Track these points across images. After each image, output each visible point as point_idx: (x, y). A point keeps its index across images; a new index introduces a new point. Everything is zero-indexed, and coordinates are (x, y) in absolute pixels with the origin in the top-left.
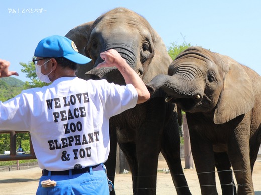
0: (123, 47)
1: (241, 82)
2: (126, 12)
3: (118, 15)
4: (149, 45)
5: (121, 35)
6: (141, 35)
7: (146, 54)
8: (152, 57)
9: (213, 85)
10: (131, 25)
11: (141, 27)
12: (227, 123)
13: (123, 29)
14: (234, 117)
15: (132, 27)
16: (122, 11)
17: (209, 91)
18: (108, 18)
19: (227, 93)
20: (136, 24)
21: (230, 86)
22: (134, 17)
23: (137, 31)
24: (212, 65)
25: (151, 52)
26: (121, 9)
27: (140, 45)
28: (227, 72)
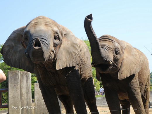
0: (42, 37)
1: (133, 55)
2: (44, 18)
3: (39, 20)
4: (58, 36)
5: (41, 31)
6: (53, 31)
7: (57, 41)
8: (61, 43)
9: (118, 56)
10: (47, 25)
11: (53, 26)
12: (125, 79)
13: (42, 27)
14: (129, 75)
15: (47, 26)
16: (41, 17)
17: (116, 60)
18: (33, 22)
19: (125, 61)
20: (50, 24)
21: (127, 57)
22: (48, 20)
23: (50, 28)
24: (117, 44)
25: (60, 40)
26: (41, 16)
27: (53, 36)
28: (124, 49)
